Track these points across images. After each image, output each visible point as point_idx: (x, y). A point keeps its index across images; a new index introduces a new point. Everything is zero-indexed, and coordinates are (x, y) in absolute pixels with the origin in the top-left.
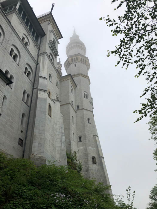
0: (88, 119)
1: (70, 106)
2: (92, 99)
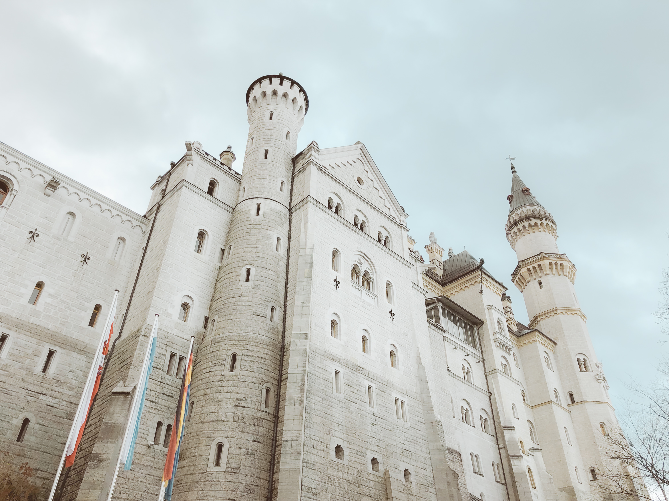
0: (602, 425)
1: (555, 407)
2: (599, 366)
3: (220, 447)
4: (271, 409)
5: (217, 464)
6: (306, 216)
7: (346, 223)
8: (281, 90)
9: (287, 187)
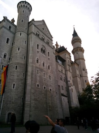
0: (86, 81)
1: (77, 77)
2: (86, 70)
3: (14, 85)
4: (24, 77)
5: (14, 88)
6: (32, 36)
7: (40, 39)
8: (26, 5)
9: (27, 29)
